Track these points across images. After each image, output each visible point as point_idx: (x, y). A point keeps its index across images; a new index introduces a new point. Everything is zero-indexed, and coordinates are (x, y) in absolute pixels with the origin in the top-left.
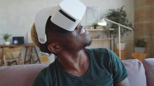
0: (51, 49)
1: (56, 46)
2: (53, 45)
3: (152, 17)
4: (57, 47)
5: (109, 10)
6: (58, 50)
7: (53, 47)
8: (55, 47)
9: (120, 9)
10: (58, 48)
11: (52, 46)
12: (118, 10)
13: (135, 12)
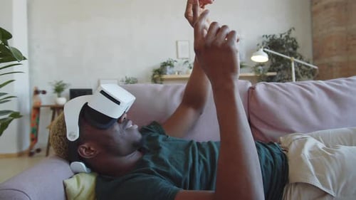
0: (82, 153)
1: (89, 148)
2: (85, 145)
3: (347, 49)
4: (92, 149)
5: (263, 36)
6: (92, 153)
7: (86, 149)
8: (88, 150)
9: (287, 34)
10: (93, 151)
11: (83, 147)
12: (281, 36)
13: (314, 41)
